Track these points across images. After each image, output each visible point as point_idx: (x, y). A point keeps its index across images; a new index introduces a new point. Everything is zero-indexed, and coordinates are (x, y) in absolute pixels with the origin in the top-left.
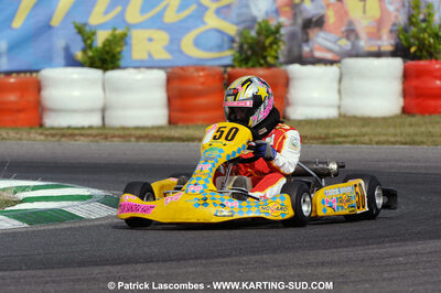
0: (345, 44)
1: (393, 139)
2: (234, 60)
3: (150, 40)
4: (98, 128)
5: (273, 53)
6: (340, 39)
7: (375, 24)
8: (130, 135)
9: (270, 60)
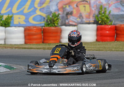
0: (79, 20)
1: (93, 49)
2: (45, 24)
3: (19, 18)
4: (3, 45)
5: (57, 23)
6: (77, 18)
7: (88, 14)
8: (13, 47)
9: (56, 25)
